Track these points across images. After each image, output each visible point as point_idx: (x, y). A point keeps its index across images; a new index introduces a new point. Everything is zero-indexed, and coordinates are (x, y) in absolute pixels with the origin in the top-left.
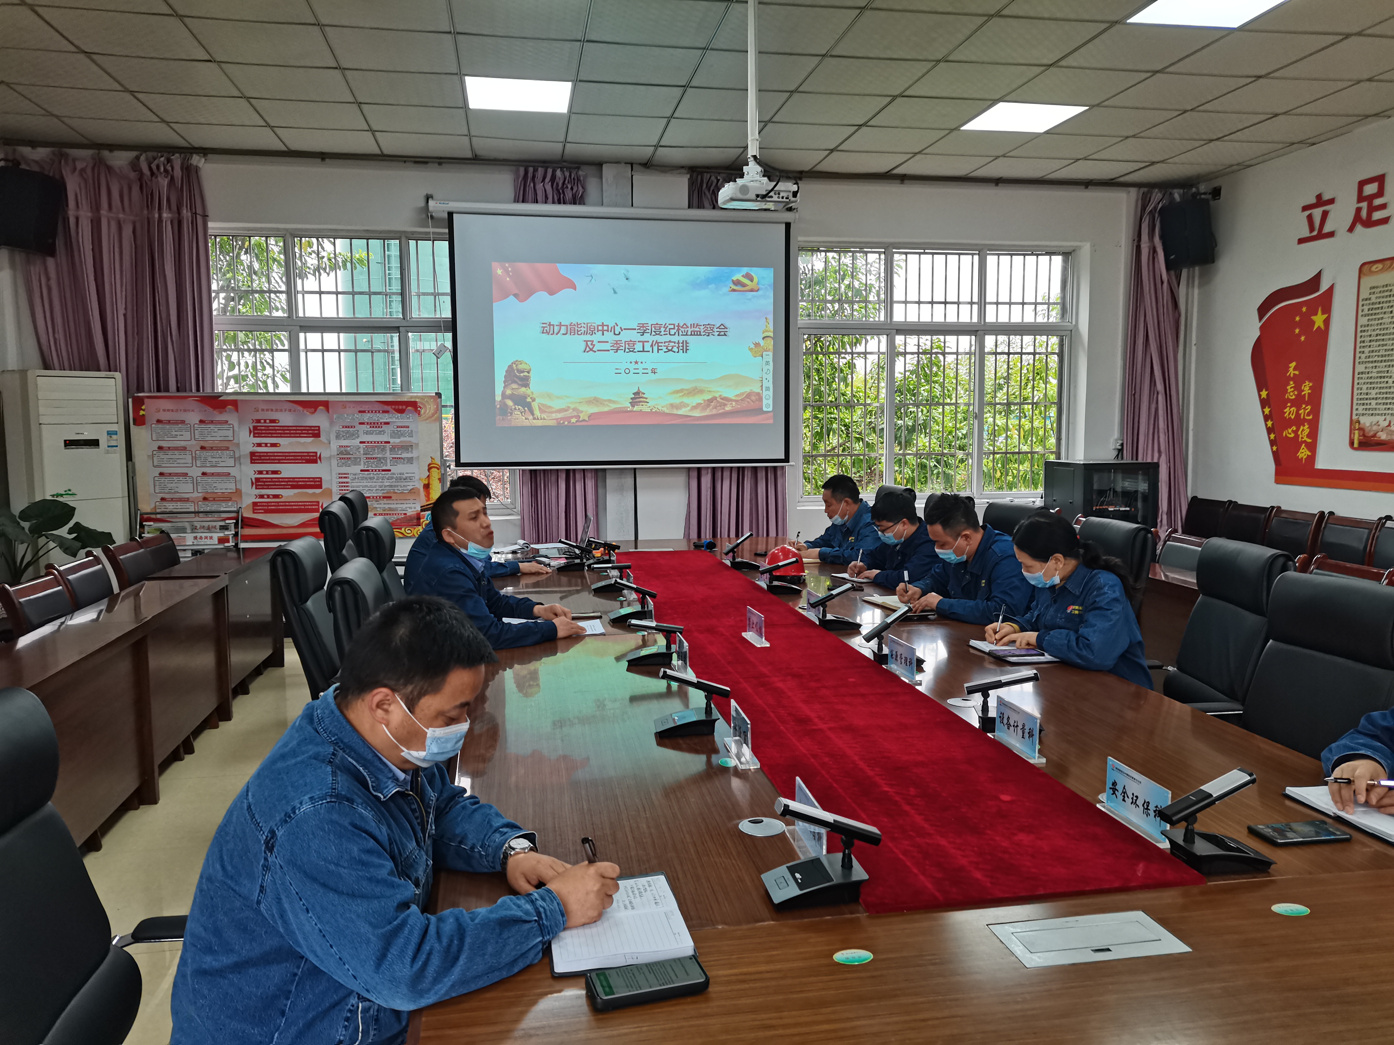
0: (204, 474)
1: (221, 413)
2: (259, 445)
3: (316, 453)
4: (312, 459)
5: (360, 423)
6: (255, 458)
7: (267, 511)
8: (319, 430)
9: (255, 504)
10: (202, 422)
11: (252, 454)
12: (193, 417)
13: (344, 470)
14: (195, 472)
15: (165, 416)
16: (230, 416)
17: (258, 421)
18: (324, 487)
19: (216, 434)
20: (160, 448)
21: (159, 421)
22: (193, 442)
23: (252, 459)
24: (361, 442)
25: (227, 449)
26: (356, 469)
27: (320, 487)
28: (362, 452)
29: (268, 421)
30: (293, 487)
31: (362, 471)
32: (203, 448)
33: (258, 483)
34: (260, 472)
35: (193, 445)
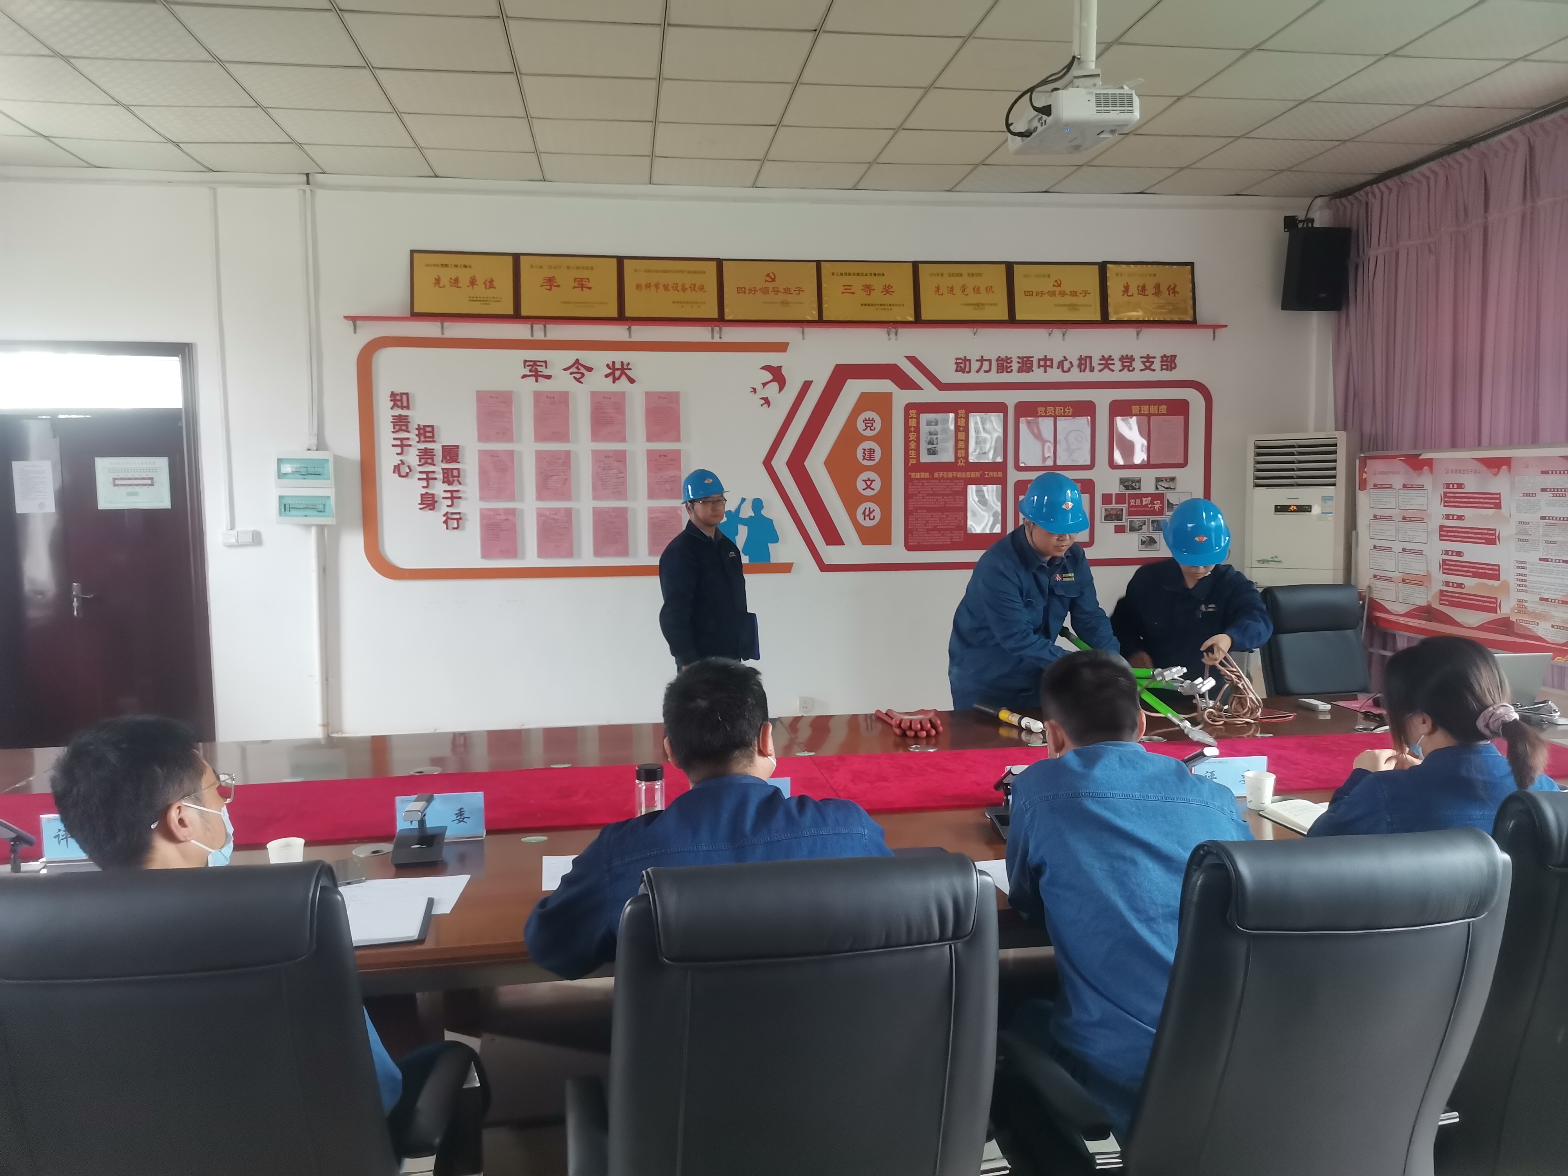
0: (1404, 550)
1: (1419, 476)
2: (1447, 517)
3: (1495, 530)
4: (1490, 538)
5: (1544, 490)
6: (1445, 533)
7: (1453, 604)
8: (1499, 499)
9: (1442, 592)
10: (1405, 486)
11: (1441, 528)
12: (1397, 481)
13: (1522, 557)
14: (1397, 547)
15: (1380, 480)
16: (1425, 479)
17: (1447, 486)
18: (1502, 578)
19: (1415, 501)
20: (1375, 516)
21: (1375, 486)
22: (1397, 511)
23: (1441, 535)
24: (1543, 518)
25: (1421, 520)
26: (1532, 557)
27: (1497, 577)
28: (1541, 533)
29: (1455, 486)
30: (1476, 575)
31: (1541, 560)
32: (1404, 518)
33: (1447, 567)
34: (1447, 552)
35: (1397, 514)
